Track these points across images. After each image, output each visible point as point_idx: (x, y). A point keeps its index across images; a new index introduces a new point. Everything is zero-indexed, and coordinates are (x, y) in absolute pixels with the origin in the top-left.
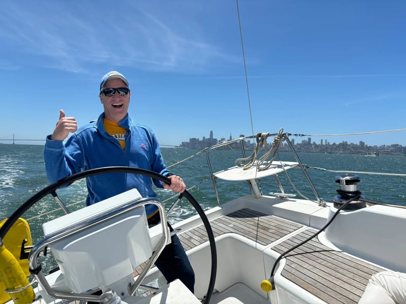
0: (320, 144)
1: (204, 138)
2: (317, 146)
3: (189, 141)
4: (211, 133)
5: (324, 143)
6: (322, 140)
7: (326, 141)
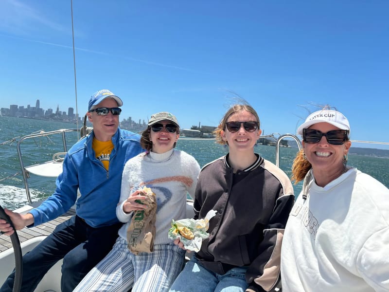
0: (138, 123)
1: (29, 106)
2: (135, 124)
3: (9, 108)
4: (38, 102)
5: (142, 123)
6: (140, 121)
7: (144, 121)
